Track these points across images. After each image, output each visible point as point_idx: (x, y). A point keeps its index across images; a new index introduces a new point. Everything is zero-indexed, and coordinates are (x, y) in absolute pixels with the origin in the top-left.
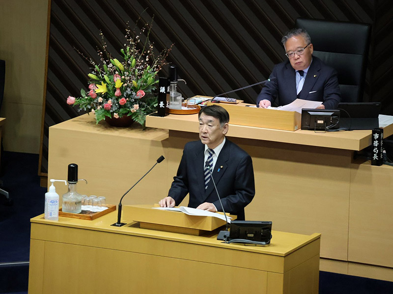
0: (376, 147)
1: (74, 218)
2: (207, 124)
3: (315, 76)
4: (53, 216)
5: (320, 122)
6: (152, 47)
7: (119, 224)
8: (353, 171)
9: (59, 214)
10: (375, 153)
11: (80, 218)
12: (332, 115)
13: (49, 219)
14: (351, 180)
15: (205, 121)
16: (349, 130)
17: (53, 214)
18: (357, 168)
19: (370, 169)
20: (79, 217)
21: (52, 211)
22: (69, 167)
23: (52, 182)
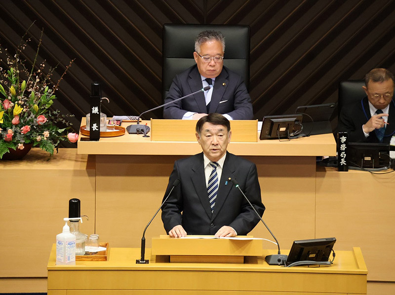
0: (343, 151)
1: (84, 261)
2: (216, 134)
3: (223, 84)
4: (71, 260)
5: (283, 129)
6: (44, 65)
7: (143, 260)
8: (319, 180)
9: (76, 258)
10: (343, 158)
11: (92, 260)
12: (296, 121)
13: (67, 264)
14: (316, 190)
15: (214, 132)
16: (307, 136)
17: (71, 258)
18: (324, 176)
19: (338, 176)
20: (90, 259)
21: (70, 254)
22: (70, 202)
23: (66, 221)
